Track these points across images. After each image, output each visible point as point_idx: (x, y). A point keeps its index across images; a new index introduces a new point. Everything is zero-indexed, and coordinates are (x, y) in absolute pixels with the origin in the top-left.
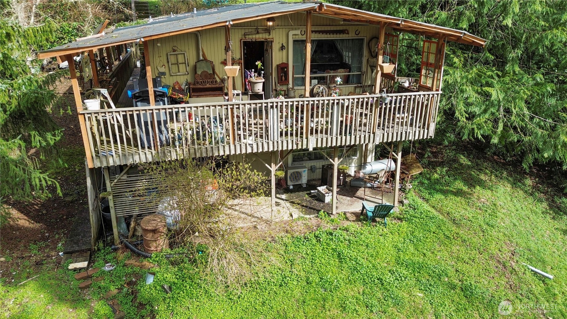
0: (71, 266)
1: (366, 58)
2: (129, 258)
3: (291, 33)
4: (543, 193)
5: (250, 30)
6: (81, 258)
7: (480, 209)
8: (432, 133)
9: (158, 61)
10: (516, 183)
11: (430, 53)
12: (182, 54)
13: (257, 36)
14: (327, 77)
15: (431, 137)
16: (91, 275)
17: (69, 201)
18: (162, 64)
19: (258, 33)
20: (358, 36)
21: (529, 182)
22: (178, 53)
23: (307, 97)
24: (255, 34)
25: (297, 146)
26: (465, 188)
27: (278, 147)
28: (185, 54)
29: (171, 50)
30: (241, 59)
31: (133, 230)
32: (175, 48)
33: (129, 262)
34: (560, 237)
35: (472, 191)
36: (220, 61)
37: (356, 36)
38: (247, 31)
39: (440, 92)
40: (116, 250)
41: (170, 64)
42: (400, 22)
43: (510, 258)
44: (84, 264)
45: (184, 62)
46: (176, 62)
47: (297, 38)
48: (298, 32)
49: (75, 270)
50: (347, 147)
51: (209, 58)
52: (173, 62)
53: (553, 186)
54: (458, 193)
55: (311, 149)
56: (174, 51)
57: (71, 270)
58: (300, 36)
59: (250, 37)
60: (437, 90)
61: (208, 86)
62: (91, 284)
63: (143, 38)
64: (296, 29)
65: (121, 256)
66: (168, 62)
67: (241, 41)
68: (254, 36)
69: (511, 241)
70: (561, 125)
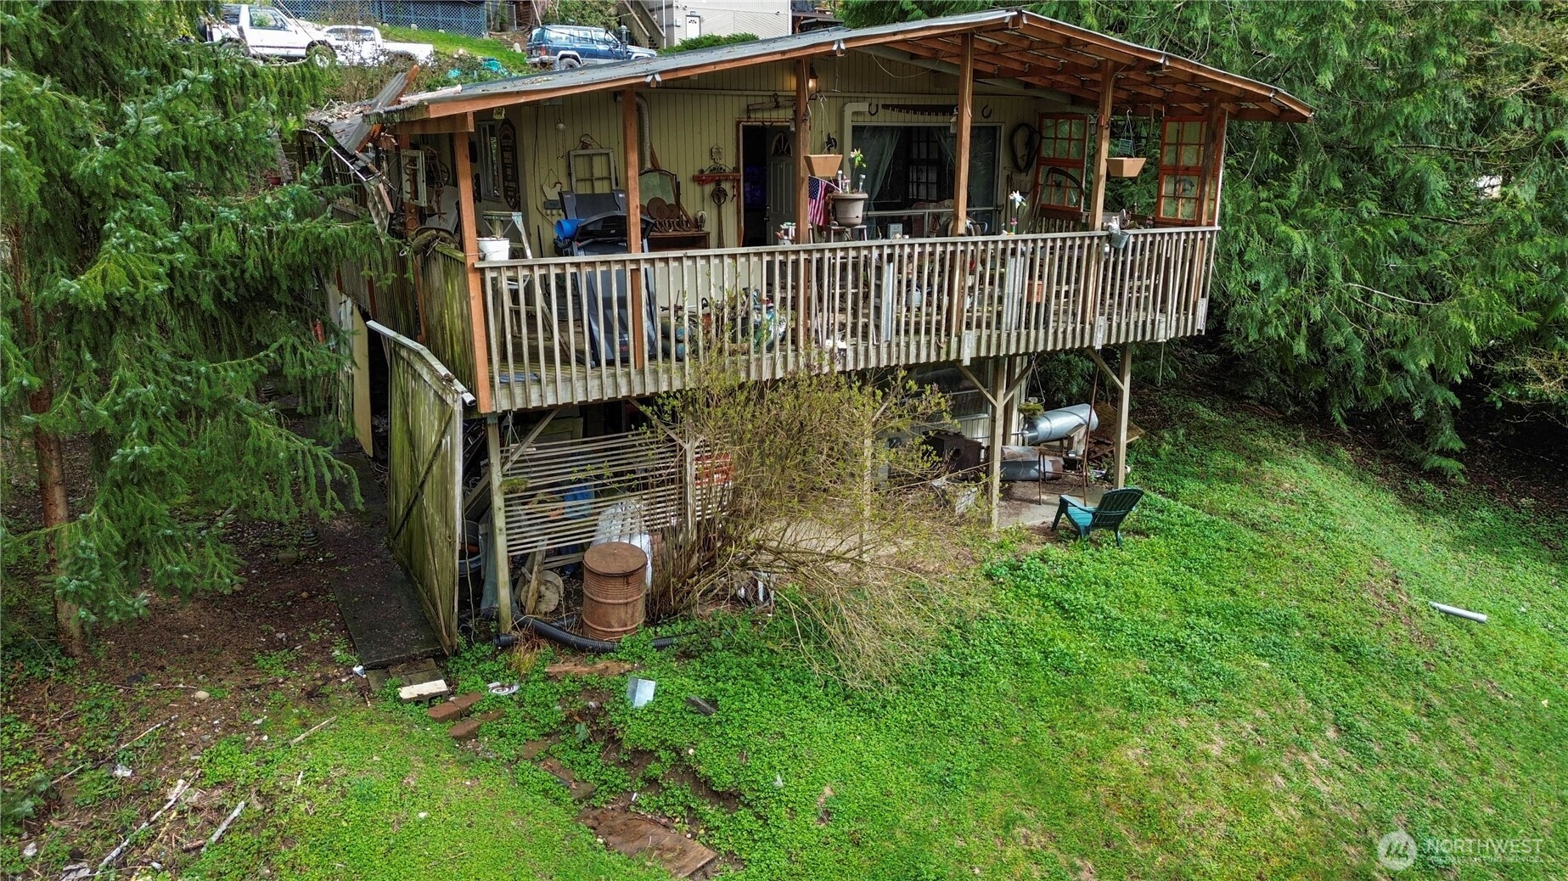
0: (407, 692)
1: (1006, 173)
2: (553, 662)
3: (850, 109)
4: (1380, 475)
5: (759, 100)
6: (420, 675)
7: (1291, 502)
8: (1201, 324)
9: (544, 172)
10: (1325, 456)
11: (1181, 144)
12: (601, 154)
13: (774, 115)
14: (923, 216)
15: (1199, 331)
16: (467, 709)
17: (290, 560)
18: (554, 180)
19: (777, 107)
20: (990, 119)
21: (1344, 454)
22: (593, 152)
23: (962, 235)
24: (770, 109)
25: (938, 354)
26: (1241, 466)
27: (898, 358)
28: (611, 155)
29: (577, 143)
30: (736, 169)
31: (536, 595)
32: (588, 140)
33: (557, 670)
34: (1449, 555)
35: (1257, 470)
36: (690, 175)
37: (984, 120)
38: (751, 100)
39: (1217, 228)
40: (508, 646)
41: (574, 180)
42: (1161, 61)
43: (1393, 588)
44: (439, 686)
45: (605, 174)
46: (588, 176)
47: (861, 122)
48: (863, 107)
49: (418, 700)
50: (1039, 355)
51: (664, 166)
52: (581, 176)
53: (1397, 460)
54: (1228, 476)
55: (967, 362)
56: (585, 146)
57: (409, 701)
58: (868, 117)
59: (759, 115)
60: (1210, 224)
61: (671, 233)
62: (479, 727)
63: (661, 73)
64: (858, 100)
65: (524, 657)
66: (570, 175)
67: (738, 126)
68: (767, 115)
69: (1382, 558)
70: (1429, 307)
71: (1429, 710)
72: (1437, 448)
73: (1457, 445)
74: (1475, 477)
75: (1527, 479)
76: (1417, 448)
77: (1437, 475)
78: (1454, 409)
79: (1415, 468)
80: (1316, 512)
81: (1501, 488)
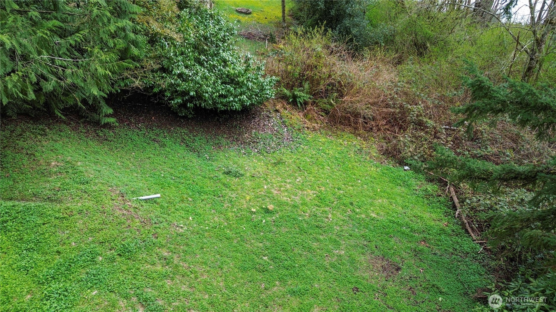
10: (60, 134)
43: (124, 200)
69: (112, 186)
70: (82, 61)
71: (167, 261)
72: (104, 115)
73: (110, 111)
74: (121, 121)
75: (137, 115)
76: (94, 115)
77: (107, 126)
78: (104, 98)
79: (97, 124)
80: (74, 174)
81: (131, 122)
